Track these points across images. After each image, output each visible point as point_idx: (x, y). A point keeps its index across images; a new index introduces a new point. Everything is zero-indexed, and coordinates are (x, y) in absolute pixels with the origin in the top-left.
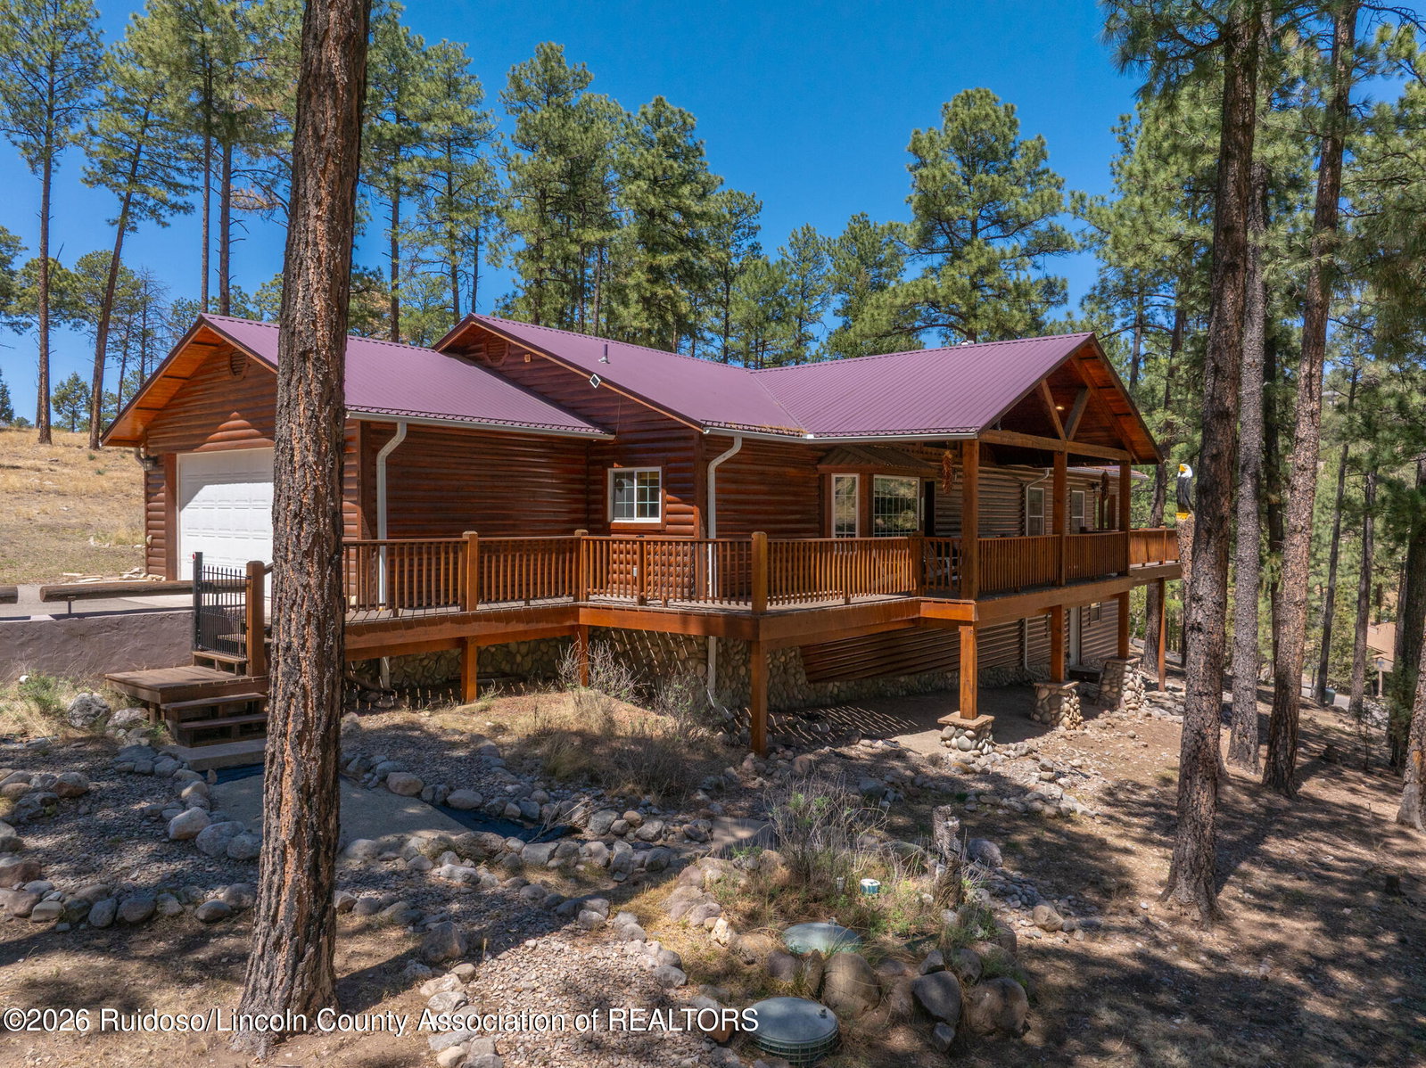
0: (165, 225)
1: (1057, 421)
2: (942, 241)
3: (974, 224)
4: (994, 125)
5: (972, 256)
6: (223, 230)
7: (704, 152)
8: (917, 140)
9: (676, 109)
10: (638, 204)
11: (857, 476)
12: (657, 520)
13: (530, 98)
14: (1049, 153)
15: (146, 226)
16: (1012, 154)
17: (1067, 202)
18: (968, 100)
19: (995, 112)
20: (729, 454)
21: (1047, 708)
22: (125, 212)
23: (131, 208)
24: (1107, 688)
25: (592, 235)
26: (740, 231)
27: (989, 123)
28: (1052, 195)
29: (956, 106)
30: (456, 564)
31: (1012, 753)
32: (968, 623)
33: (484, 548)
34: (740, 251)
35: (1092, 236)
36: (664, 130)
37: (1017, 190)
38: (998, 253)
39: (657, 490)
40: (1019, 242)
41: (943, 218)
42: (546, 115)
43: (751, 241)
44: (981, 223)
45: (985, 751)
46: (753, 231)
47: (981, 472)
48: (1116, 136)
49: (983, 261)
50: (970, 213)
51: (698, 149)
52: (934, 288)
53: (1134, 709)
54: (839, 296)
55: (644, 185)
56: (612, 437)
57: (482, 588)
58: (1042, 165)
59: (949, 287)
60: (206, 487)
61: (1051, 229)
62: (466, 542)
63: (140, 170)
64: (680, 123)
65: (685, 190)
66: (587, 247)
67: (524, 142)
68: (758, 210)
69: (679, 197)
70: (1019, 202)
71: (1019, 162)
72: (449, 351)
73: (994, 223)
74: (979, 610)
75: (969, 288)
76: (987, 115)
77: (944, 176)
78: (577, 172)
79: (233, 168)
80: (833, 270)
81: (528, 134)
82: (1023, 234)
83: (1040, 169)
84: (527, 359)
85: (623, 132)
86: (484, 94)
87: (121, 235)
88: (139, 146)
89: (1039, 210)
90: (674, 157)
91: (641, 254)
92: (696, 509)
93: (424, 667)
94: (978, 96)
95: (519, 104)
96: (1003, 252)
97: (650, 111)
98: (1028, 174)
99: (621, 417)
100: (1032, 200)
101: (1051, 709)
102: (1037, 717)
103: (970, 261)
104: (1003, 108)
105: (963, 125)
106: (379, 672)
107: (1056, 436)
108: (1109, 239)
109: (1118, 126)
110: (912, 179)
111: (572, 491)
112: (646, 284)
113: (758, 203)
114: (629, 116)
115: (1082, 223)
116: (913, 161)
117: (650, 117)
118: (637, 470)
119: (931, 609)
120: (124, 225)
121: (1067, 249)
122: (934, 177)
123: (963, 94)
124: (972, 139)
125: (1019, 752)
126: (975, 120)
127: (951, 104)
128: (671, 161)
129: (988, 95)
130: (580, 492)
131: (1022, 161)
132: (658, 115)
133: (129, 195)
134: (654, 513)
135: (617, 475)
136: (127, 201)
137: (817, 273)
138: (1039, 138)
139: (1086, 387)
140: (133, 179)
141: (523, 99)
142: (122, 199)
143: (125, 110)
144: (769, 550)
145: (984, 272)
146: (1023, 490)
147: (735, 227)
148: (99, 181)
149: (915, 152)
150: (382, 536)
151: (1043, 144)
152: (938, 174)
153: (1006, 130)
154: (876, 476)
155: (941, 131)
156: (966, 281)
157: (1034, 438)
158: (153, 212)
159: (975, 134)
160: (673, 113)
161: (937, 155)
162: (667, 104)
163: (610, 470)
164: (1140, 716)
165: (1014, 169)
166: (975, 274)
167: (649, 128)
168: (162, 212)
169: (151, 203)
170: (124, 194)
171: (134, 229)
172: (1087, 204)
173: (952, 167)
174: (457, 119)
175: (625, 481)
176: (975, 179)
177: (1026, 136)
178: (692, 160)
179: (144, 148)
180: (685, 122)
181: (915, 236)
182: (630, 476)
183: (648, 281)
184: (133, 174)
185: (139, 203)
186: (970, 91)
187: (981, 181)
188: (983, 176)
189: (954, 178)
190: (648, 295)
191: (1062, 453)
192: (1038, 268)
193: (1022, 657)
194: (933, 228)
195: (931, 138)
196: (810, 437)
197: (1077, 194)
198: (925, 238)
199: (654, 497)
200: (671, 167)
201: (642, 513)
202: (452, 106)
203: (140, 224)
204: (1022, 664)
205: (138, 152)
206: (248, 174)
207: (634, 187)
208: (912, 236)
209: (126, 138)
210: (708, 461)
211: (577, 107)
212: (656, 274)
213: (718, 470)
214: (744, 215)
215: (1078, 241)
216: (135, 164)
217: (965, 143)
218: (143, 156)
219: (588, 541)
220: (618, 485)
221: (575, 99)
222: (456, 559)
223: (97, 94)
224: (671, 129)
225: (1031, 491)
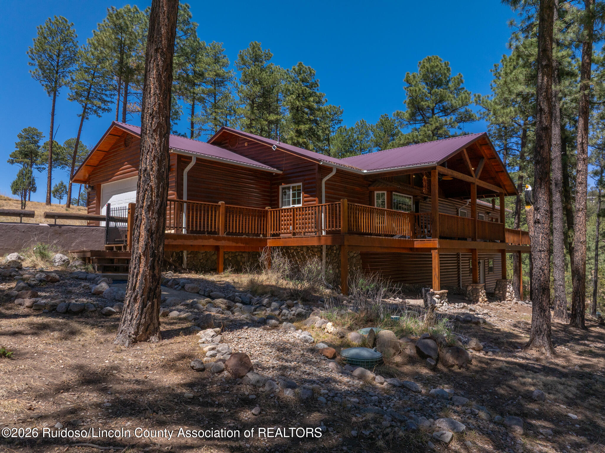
0: (100, 116)
2: (419, 118)
3: (433, 110)
4: (440, 69)
5: (433, 123)
6: (123, 116)
7: (319, 85)
8: (408, 77)
9: (307, 67)
10: (292, 105)
11: (385, 192)
12: (300, 205)
13: (247, 64)
14: (464, 81)
15: (92, 117)
16: (448, 82)
17: (472, 99)
18: (429, 60)
19: (441, 64)
20: (330, 175)
21: (471, 294)
22: (84, 111)
23: (87, 110)
24: (497, 292)
25: (272, 117)
26: (334, 122)
27: (439, 69)
28: (466, 98)
29: (424, 62)
30: (215, 216)
32: (435, 249)
33: (227, 210)
34: (334, 130)
35: (484, 113)
36: (302, 75)
37: (451, 96)
38: (444, 121)
39: (300, 193)
40: (453, 117)
41: (420, 107)
42: (253, 69)
43: (339, 125)
44: (436, 111)
45: (444, 305)
46: (340, 122)
47: (439, 200)
48: (493, 73)
49: (438, 124)
50: (431, 106)
51: (316, 83)
52: (417, 135)
54: (376, 148)
55: (294, 97)
56: (281, 172)
57: (226, 226)
58: (461, 86)
59: (423, 135)
60: (114, 196)
61: (466, 111)
62: (220, 206)
63: (91, 95)
64: (309, 72)
65: (312, 99)
66: (270, 122)
67: (244, 80)
68: (342, 113)
69: (309, 102)
70: (453, 100)
71: (451, 85)
72: (214, 143)
73: (442, 111)
74: (440, 243)
75: (432, 135)
76: (437, 65)
77: (420, 90)
78: (266, 93)
79: (128, 91)
80: (373, 137)
81: (246, 77)
82: (454, 114)
83: (460, 87)
84: (246, 144)
85: (285, 77)
86: (229, 62)
87: (82, 121)
88: (91, 85)
89: (460, 102)
90: (307, 86)
91: (293, 126)
92: (317, 199)
94: (433, 59)
95: (243, 66)
96: (446, 120)
97: (297, 68)
98: (455, 89)
99: (285, 163)
100: (458, 99)
101: (473, 295)
103: (431, 124)
104: (444, 63)
105: (427, 69)
106: (182, 262)
107: (471, 176)
108: (492, 112)
109: (493, 69)
110: (406, 91)
111: (264, 195)
112: (294, 137)
113: (341, 110)
114: (288, 70)
115: (479, 107)
116: (407, 85)
117: (296, 70)
118: (291, 185)
119: (418, 244)
120: (83, 117)
121: (473, 120)
122: (416, 90)
123: (427, 58)
124: (431, 75)
126: (432, 67)
127: (422, 62)
128: (305, 88)
129: (437, 58)
130: (268, 196)
131: (453, 84)
132: (300, 69)
133: (86, 105)
134: (299, 203)
135: (283, 189)
136: (85, 108)
137: (367, 139)
138: (460, 74)
139: (483, 158)
140: (88, 98)
141: (244, 64)
142: (83, 107)
143: (86, 72)
144: (348, 209)
145: (437, 128)
146: (457, 211)
147: (332, 120)
148: (75, 99)
149: (407, 82)
150: (185, 198)
151: (461, 77)
152: (417, 89)
153: (446, 71)
154: (393, 193)
155: (419, 73)
156: (430, 132)
157: (462, 174)
158: (95, 111)
159: (432, 73)
160: (306, 69)
161: (417, 82)
162: (304, 65)
163: (281, 187)
165: (449, 88)
166: (435, 130)
167: (296, 75)
168: (99, 112)
169: (95, 108)
170: (84, 104)
171: (87, 118)
172: (481, 99)
173: (423, 88)
174: (218, 72)
175: (287, 191)
176: (433, 91)
177: (454, 75)
178: (314, 88)
180: (311, 72)
181: (408, 115)
182: (289, 188)
183: (296, 136)
184: (88, 97)
185: (90, 108)
186: (430, 57)
187: (435, 92)
188: (437, 90)
189: (424, 91)
191: (474, 183)
192: (461, 129)
193: (459, 283)
194: (416, 113)
195: (414, 76)
196: (365, 171)
197: (477, 95)
198: (413, 115)
199: (299, 196)
200: (305, 89)
201: (294, 203)
202: (217, 67)
203: (90, 117)
204: (459, 286)
205: (90, 88)
206: (135, 95)
207: (290, 98)
208: (407, 115)
209: (86, 82)
210: (322, 179)
211: (266, 67)
212: (299, 133)
213: (326, 183)
214: (336, 115)
215: (478, 116)
216: (89, 93)
217: (428, 77)
218: (92, 89)
220: (284, 193)
221: (265, 64)
222: (215, 213)
223: (76, 66)
224: (305, 75)
225: (461, 212)
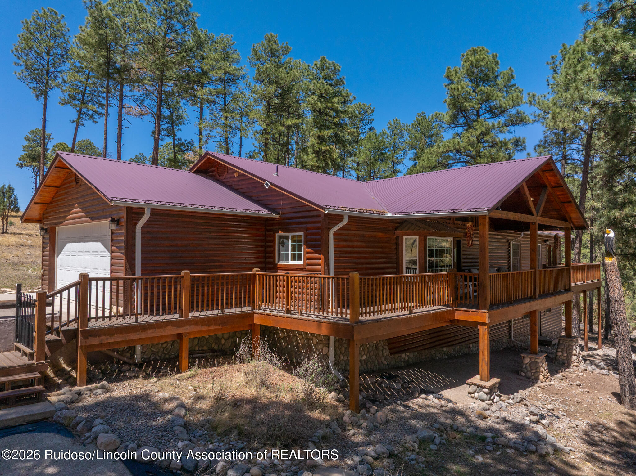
0: (96, 122)
1: (532, 205)
2: (462, 120)
3: (478, 111)
4: (487, 63)
5: (477, 127)
6: (119, 123)
7: (345, 83)
8: (449, 72)
9: (331, 62)
10: (312, 107)
11: (417, 237)
12: (301, 263)
13: (262, 59)
14: (515, 76)
15: (88, 123)
16: (496, 77)
17: (525, 98)
18: (474, 52)
19: (488, 57)
20: (341, 225)
21: (529, 369)
22: (79, 117)
23: (82, 115)
24: (560, 354)
25: (290, 122)
26: (364, 122)
27: (485, 62)
28: (518, 96)
29: (468, 55)
30: (176, 291)
31: (511, 401)
32: (484, 324)
34: (364, 131)
35: (539, 115)
36: (325, 72)
37: (500, 94)
38: (491, 125)
39: (301, 245)
40: (502, 120)
41: (463, 109)
42: (268, 66)
43: (370, 126)
44: (481, 112)
45: (495, 401)
46: (371, 121)
47: (490, 234)
48: (549, 66)
49: (483, 129)
50: (476, 106)
51: (342, 81)
52: (459, 142)
53: (577, 366)
54: (412, 151)
55: (315, 97)
56: (278, 216)
57: (193, 302)
58: (512, 82)
59: (466, 142)
60: (68, 245)
61: (518, 113)
62: (183, 277)
63: (86, 98)
64: (333, 68)
65: (336, 100)
66: (289, 127)
67: (258, 79)
68: (373, 111)
69: (332, 103)
70: (501, 100)
71: (499, 81)
72: (198, 172)
73: (488, 111)
74: (490, 316)
75: (476, 142)
76: (484, 58)
77: (463, 88)
78: (284, 93)
79: (124, 94)
80: (409, 139)
81: (260, 75)
82: (503, 116)
83: (511, 84)
84: (236, 175)
85: (306, 74)
86: (241, 58)
87: (77, 127)
88: (86, 87)
89: (511, 102)
90: (331, 85)
91: (315, 131)
92: (322, 257)
93: (164, 348)
94: (479, 50)
95: (256, 62)
96: (493, 124)
97: (319, 63)
98: (505, 86)
99: (283, 204)
100: (508, 98)
101: (531, 370)
102: (523, 374)
103: (476, 129)
104: (491, 55)
105: (472, 63)
107: (532, 214)
108: (550, 116)
109: (550, 61)
110: (447, 90)
111: (257, 246)
113: (372, 108)
114: (309, 66)
115: (534, 109)
116: (447, 82)
117: (318, 66)
118: (291, 234)
119: (461, 314)
120: (78, 123)
121: (526, 123)
122: (458, 89)
123: (471, 49)
124: (476, 70)
125: (515, 400)
126: (478, 60)
127: (465, 54)
128: (329, 86)
129: (484, 50)
130: (261, 246)
131: (502, 81)
132: (323, 65)
133: (81, 109)
134: (300, 259)
135: (281, 237)
136: (80, 112)
137: (401, 141)
138: (510, 69)
139: (547, 187)
140: (83, 102)
141: (258, 60)
142: (78, 111)
143: (78, 72)
145: (484, 134)
146: (509, 244)
147: (362, 120)
148: (67, 103)
149: (448, 77)
150: (139, 274)
151: (512, 71)
152: (460, 87)
153: (493, 65)
154: (428, 237)
155: (461, 67)
156: (475, 139)
157: (519, 215)
158: (91, 117)
159: (477, 68)
160: (329, 64)
161: (459, 78)
162: (327, 60)
163: (277, 235)
164: (580, 370)
165: (497, 85)
166: (480, 135)
167: (318, 71)
168: (95, 117)
169: (90, 113)
170: (78, 109)
171: (83, 125)
172: (536, 99)
173: (467, 85)
174: (227, 70)
175: (285, 240)
176: (479, 89)
177: (503, 69)
178: (339, 86)
179: (88, 88)
180: (335, 68)
181: (449, 118)
182: (287, 238)
184: (83, 100)
185: (85, 113)
186: (474, 48)
187: (481, 90)
188: (483, 88)
189: (468, 89)
190: (317, 149)
191: (534, 223)
192: (511, 133)
193: (510, 333)
194: (458, 114)
195: (456, 71)
196: (389, 215)
197: (531, 94)
198: (454, 119)
199: (300, 250)
200: (329, 89)
201: (294, 259)
202: (225, 64)
203: (85, 122)
204: (510, 337)
205: (85, 90)
206: (131, 97)
207: (310, 99)
208: (447, 118)
209: (79, 84)
210: (329, 229)
211: (284, 63)
212: (321, 139)
213: (335, 234)
214: (366, 114)
215: (532, 118)
216: (84, 96)
217: (473, 72)
218: (87, 92)
219: (259, 275)
220: (282, 244)
221: (283, 59)
222: (176, 288)
223: (68, 65)
224: (329, 71)
225: (513, 244)
